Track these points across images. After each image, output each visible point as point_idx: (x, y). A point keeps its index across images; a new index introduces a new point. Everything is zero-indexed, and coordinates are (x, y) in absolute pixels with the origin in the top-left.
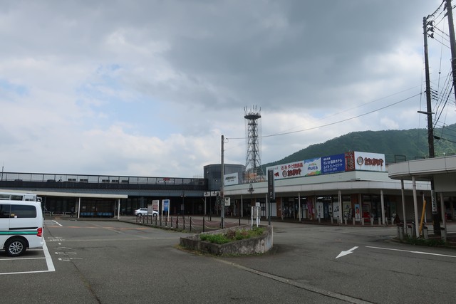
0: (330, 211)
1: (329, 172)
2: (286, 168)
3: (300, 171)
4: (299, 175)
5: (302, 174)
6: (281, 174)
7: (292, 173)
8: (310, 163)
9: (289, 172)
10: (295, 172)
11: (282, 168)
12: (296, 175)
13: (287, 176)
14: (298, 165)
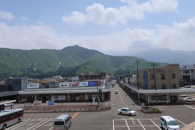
0: (91, 97)
1: (91, 86)
2: (71, 83)
3: (78, 85)
4: (78, 86)
5: (79, 86)
6: (68, 85)
7: (74, 85)
8: (83, 83)
9: (73, 85)
10: (76, 85)
11: (69, 83)
12: (76, 86)
13: (72, 86)
14: (78, 83)
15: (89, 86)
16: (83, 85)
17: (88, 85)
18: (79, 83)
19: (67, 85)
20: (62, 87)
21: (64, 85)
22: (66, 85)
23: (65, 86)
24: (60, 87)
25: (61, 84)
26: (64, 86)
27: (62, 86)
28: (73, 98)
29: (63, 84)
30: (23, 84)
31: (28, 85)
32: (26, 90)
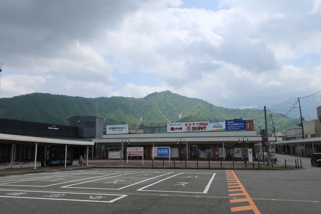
0: (231, 153)
1: (232, 130)
2: (190, 125)
3: (205, 128)
4: (203, 131)
5: (207, 130)
6: (185, 129)
7: (196, 128)
8: (215, 123)
9: (193, 128)
10: (200, 128)
11: (186, 125)
12: (201, 130)
13: (191, 131)
14: (204, 124)
15: (227, 129)
16: (215, 129)
17: (224, 127)
18: (207, 124)
19: (181, 128)
20: (173, 131)
21: (176, 129)
22: (179, 129)
23: (178, 131)
24: (168, 131)
25: (171, 127)
26: (175, 131)
27: (172, 129)
28: (193, 154)
29: (175, 127)
30: (98, 128)
31: (108, 127)
32: (104, 136)
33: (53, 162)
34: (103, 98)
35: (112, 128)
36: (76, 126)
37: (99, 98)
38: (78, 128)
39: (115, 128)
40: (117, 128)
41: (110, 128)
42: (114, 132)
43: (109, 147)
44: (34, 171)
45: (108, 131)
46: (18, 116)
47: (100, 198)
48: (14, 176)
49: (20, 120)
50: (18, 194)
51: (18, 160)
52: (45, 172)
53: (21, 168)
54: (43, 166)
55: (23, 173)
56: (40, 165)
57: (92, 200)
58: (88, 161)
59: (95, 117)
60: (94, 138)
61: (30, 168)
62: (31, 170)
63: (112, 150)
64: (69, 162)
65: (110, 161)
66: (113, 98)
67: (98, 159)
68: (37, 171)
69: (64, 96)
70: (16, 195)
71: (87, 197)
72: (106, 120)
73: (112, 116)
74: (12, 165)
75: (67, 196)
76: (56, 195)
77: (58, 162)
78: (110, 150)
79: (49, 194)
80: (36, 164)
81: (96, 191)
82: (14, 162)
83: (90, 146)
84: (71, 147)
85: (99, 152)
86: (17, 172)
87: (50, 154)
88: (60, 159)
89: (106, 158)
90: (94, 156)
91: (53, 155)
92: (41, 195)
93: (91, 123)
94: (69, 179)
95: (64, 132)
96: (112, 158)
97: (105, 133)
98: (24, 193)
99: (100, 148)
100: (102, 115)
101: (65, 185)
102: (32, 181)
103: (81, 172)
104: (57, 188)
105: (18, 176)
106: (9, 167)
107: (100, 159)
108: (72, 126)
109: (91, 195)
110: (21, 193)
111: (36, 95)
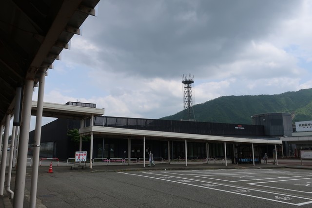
30: (286, 126)
31: (297, 124)
32: (294, 134)
33: (242, 160)
34: (289, 93)
35: (303, 125)
36: (262, 125)
37: (285, 93)
38: (263, 126)
39: (306, 125)
40: (309, 124)
41: (300, 125)
42: (306, 129)
43: (301, 145)
44: (225, 167)
45: (298, 129)
46: (210, 119)
47: (286, 199)
48: (209, 170)
49: (212, 122)
50: (210, 185)
51: (212, 156)
52: (235, 168)
53: (215, 164)
54: (233, 163)
55: (216, 169)
56: (230, 162)
57: (277, 199)
58: (277, 161)
59: (281, 115)
60: (283, 136)
61: (222, 164)
62: (223, 166)
63: (306, 149)
64: (257, 160)
65: (303, 161)
66: (302, 91)
67: (289, 158)
68: (229, 167)
69: (248, 96)
70: (209, 186)
71: (273, 196)
72: (296, 116)
73: (303, 111)
74: (208, 161)
75: (253, 193)
76: (242, 191)
77: (247, 160)
78: (303, 149)
79: (236, 189)
80: (226, 161)
81: (283, 191)
82: (209, 159)
83: (278, 145)
84: (257, 145)
85: (290, 151)
86: (211, 167)
87: (239, 152)
88: (248, 157)
89: (298, 157)
90: (285, 155)
91: (241, 153)
92: (229, 189)
93: (277, 120)
94: (256, 176)
95: (250, 131)
96: (305, 158)
97: (294, 130)
98: (215, 186)
99: (291, 147)
100: (290, 111)
101: (251, 182)
102: (223, 176)
103: (270, 171)
104: (244, 184)
105: (212, 171)
106: (206, 162)
107: (292, 158)
108: (258, 124)
109: (277, 195)
110: (213, 185)
111: (222, 98)
